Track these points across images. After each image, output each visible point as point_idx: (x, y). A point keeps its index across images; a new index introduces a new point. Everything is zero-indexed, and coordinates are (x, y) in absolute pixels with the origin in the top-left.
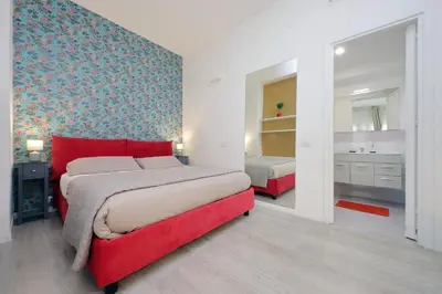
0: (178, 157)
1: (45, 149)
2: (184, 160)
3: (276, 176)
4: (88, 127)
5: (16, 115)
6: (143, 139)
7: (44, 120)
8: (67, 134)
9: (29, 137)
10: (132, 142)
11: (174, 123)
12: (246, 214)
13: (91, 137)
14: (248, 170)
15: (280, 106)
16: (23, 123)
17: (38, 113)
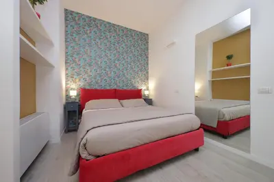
0: (145, 100)
1: (78, 95)
2: (149, 101)
3: (227, 118)
4: (97, 83)
5: (66, 79)
6: (125, 88)
7: (77, 80)
8: (88, 87)
9: (72, 89)
10: (119, 90)
11: (143, 77)
12: (197, 150)
13: (98, 88)
14: (198, 112)
15: (229, 57)
16: (69, 82)
17: (75, 77)
